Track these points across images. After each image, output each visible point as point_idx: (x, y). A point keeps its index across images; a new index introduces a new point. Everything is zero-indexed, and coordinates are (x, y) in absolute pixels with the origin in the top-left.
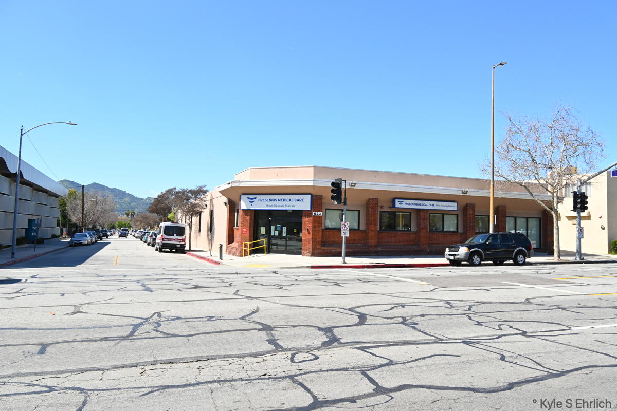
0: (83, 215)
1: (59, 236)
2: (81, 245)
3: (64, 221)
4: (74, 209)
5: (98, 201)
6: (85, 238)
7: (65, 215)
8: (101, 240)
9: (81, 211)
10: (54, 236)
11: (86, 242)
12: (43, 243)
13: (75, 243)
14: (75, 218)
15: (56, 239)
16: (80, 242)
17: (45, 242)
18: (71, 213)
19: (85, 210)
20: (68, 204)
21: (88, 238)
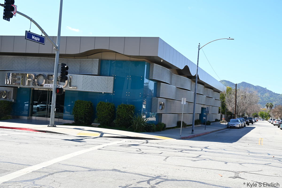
0: (236, 106)
1: (220, 121)
2: (235, 128)
3: (223, 110)
4: (230, 101)
5: (246, 96)
6: (237, 123)
7: (223, 106)
8: (248, 125)
9: (235, 103)
10: (217, 120)
11: (238, 126)
12: (210, 124)
13: (230, 126)
14: (230, 108)
15: (218, 123)
16: (234, 125)
17: (211, 124)
18: (227, 104)
19: (237, 101)
20: (226, 98)
21: (240, 123)
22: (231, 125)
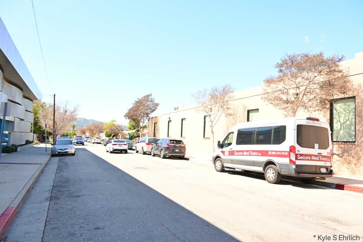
1: (32, 142)
5: (67, 110)
7: (36, 123)
12: (16, 151)
15: (30, 145)
17: (18, 149)
18: (42, 120)
22: (59, 151)
